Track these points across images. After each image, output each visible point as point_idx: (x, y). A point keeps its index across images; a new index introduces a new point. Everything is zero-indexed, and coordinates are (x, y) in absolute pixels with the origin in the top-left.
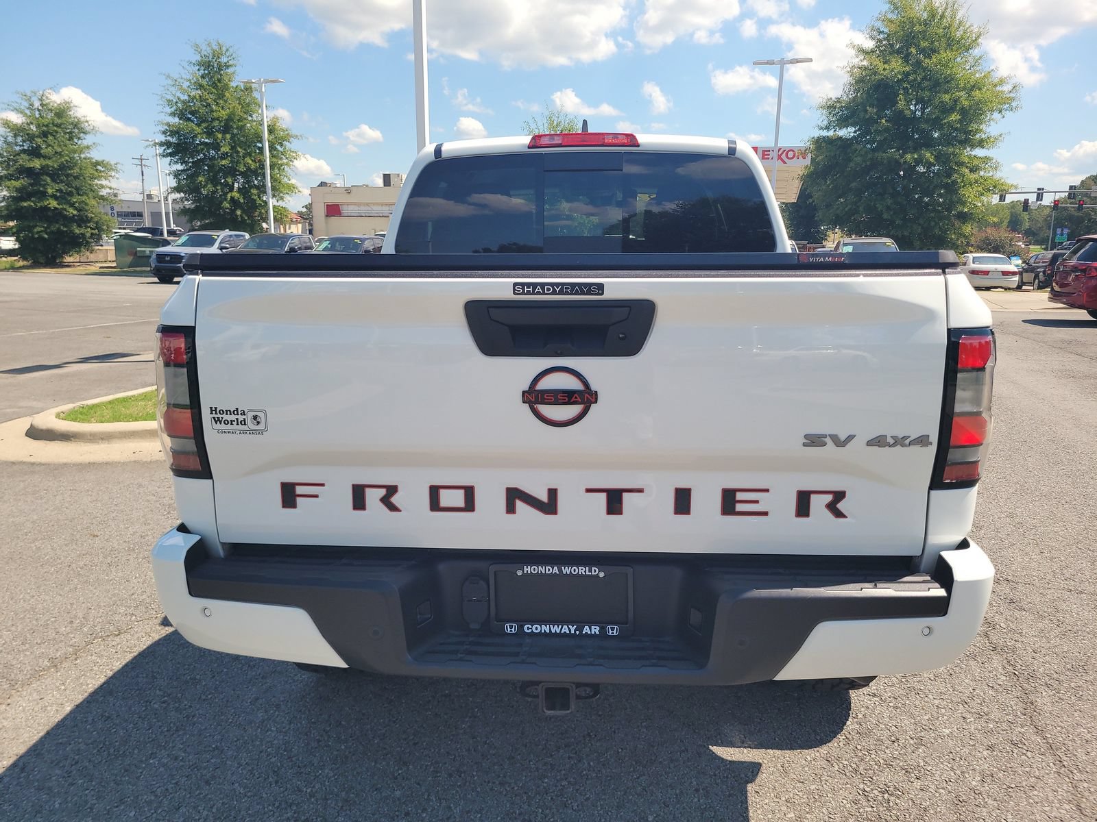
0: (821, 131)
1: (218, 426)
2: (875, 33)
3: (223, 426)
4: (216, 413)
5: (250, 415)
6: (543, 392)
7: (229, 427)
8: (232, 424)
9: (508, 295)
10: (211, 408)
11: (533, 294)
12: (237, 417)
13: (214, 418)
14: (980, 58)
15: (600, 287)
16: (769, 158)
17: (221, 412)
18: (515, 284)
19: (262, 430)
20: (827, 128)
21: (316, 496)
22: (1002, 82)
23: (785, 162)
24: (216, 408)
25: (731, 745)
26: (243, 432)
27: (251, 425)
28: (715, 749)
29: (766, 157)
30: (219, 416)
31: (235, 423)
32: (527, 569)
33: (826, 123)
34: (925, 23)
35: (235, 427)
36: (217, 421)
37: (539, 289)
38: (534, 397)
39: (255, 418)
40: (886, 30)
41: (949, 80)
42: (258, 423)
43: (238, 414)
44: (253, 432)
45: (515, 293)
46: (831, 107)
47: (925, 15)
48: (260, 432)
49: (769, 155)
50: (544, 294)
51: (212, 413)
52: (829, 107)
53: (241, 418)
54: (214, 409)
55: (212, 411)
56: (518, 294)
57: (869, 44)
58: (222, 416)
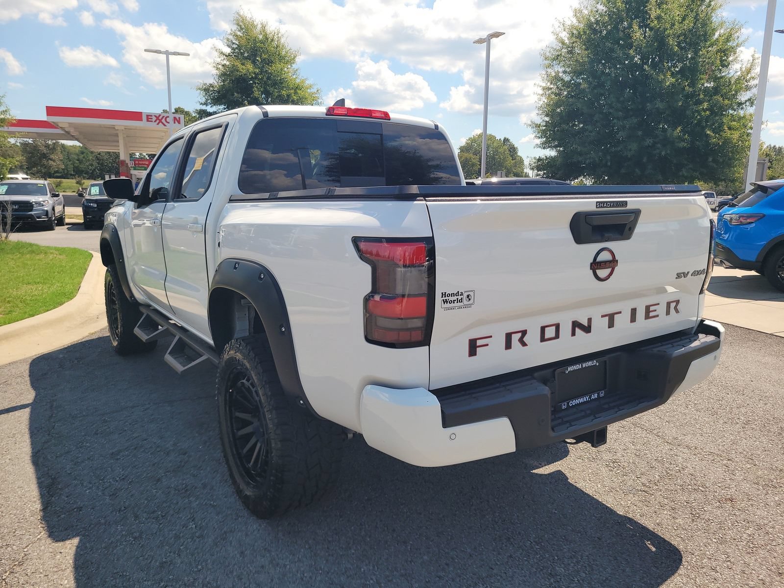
0: (201, 105)
1: (447, 305)
2: (230, 43)
3: (448, 305)
4: (445, 297)
5: (465, 295)
6: (600, 262)
7: (452, 305)
8: (454, 303)
9: (593, 208)
10: (442, 293)
11: (603, 207)
12: (457, 297)
13: (443, 300)
14: (297, 70)
15: (626, 203)
16: (152, 121)
17: (449, 295)
18: (597, 202)
19: (472, 304)
20: (206, 104)
21: (487, 345)
22: (310, 87)
23: (165, 125)
24: (445, 293)
25: (541, 466)
26: (460, 308)
27: (465, 302)
28: (534, 471)
29: (150, 120)
30: (447, 298)
31: (455, 302)
32: (570, 369)
33: (203, 100)
34: (261, 42)
35: (456, 304)
36: (445, 302)
37: (605, 205)
38: (596, 265)
39: (468, 296)
40: (237, 42)
41: (282, 82)
42: (470, 299)
43: (458, 295)
44: (466, 306)
45: (597, 207)
46: (207, 90)
47: (261, 37)
48: (469, 306)
49: (152, 119)
50: (607, 207)
51: (442, 297)
52: (205, 90)
53: (459, 297)
54: (444, 294)
55: (443, 295)
56: (598, 208)
57: (228, 50)
58: (448, 298)
